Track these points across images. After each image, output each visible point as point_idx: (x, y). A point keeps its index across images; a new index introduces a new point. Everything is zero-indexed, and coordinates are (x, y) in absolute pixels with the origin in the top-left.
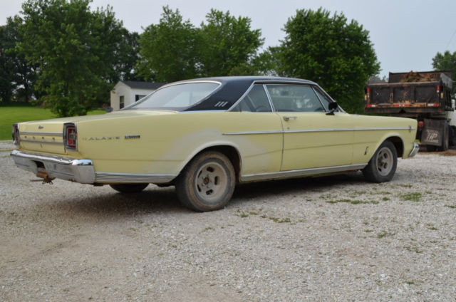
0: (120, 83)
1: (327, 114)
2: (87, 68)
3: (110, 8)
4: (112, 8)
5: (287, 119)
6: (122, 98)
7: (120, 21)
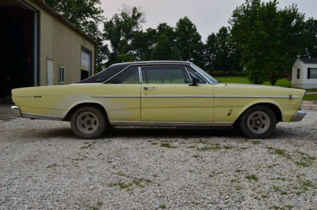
0: (298, 59)
1: (189, 85)
2: (272, 50)
3: (294, 6)
4: (296, 5)
5: (146, 89)
6: (299, 70)
7: (302, 15)
